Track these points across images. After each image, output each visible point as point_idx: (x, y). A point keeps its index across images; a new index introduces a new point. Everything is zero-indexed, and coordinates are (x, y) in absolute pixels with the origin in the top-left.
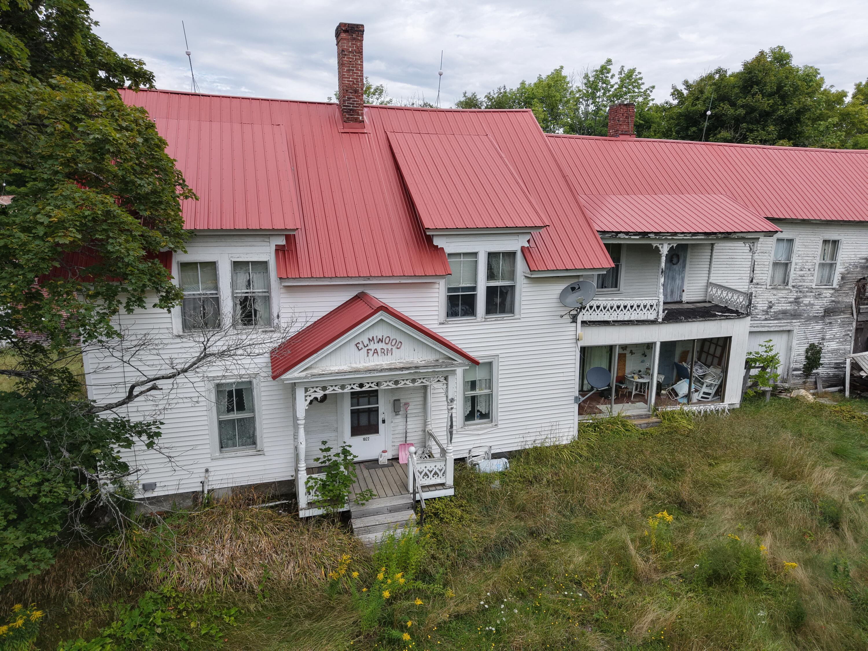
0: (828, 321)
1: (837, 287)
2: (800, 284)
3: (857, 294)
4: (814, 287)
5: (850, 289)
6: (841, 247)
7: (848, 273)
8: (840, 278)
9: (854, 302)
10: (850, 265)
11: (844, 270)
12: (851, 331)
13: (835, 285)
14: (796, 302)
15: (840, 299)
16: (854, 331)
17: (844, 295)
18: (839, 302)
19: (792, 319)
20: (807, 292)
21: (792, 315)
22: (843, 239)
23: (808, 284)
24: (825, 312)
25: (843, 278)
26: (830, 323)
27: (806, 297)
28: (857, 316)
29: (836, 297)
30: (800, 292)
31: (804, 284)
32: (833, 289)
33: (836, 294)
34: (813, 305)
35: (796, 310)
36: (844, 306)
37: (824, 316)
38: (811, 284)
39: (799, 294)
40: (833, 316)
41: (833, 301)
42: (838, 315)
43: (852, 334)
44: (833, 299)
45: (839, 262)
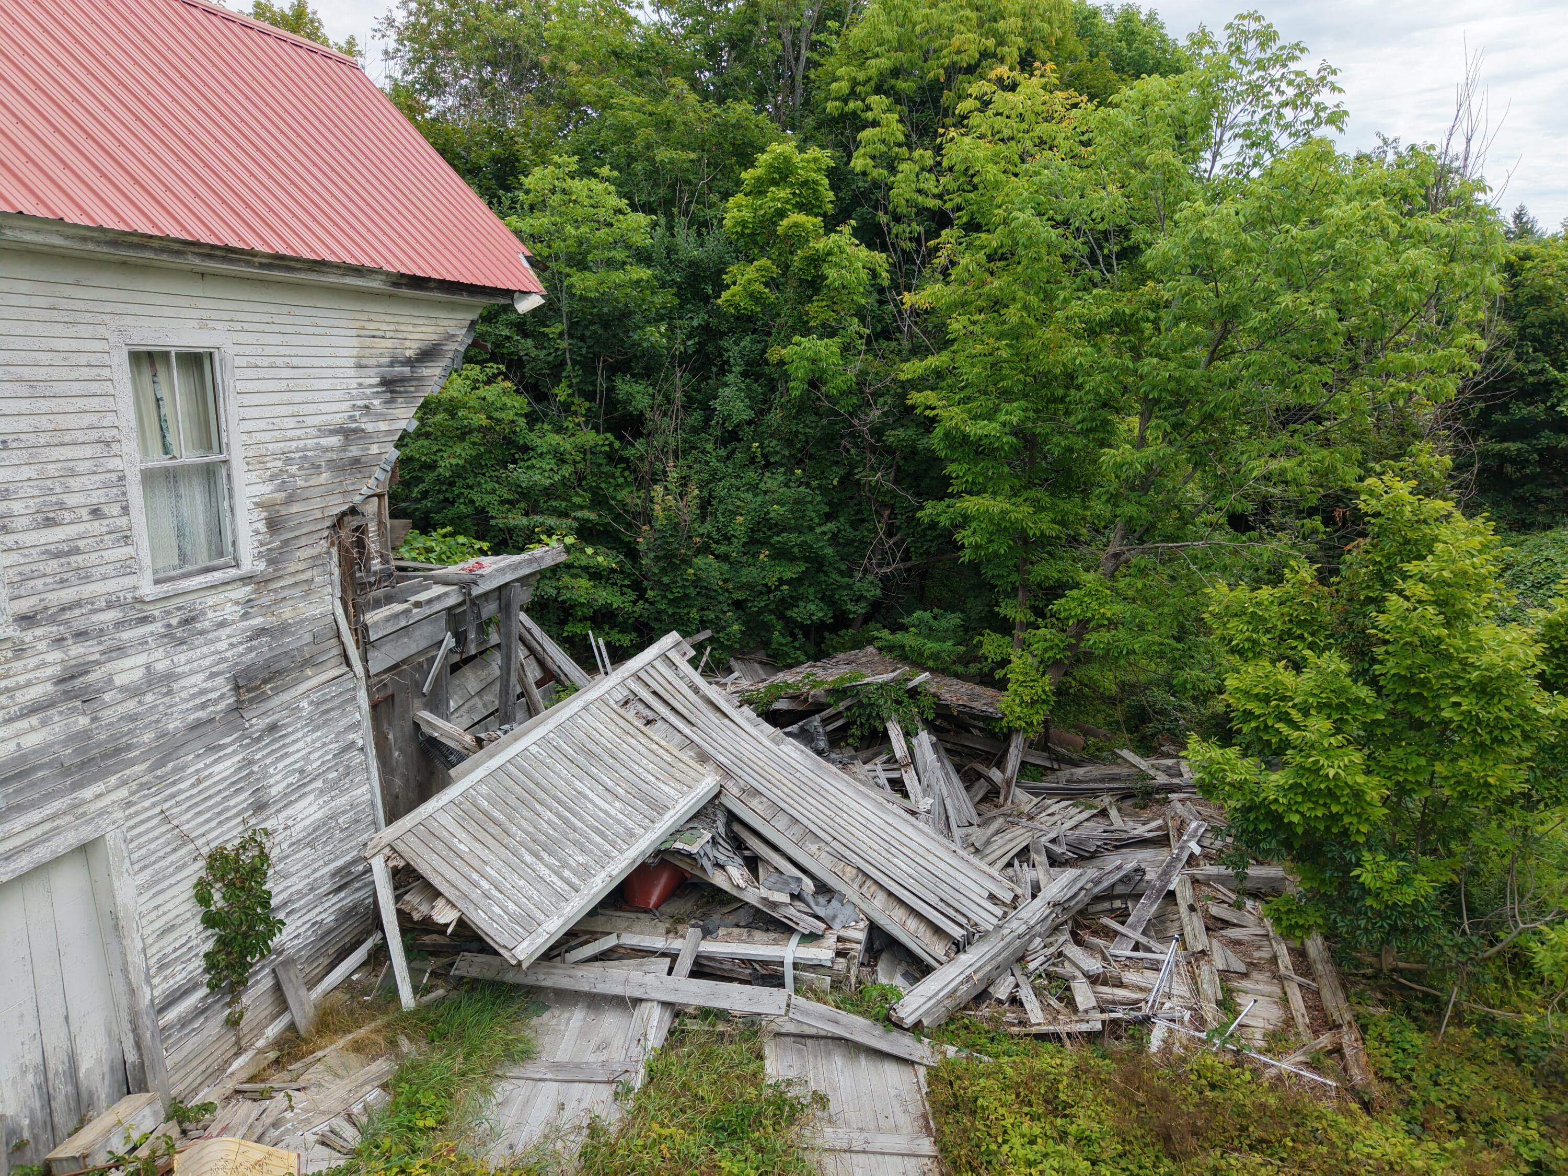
0: (260, 724)
1: (261, 566)
2: (67, 595)
3: (343, 575)
4: (148, 590)
5: (315, 561)
6: (230, 383)
7: (290, 500)
8: (261, 526)
9: (340, 612)
10: (289, 461)
11: (267, 488)
12: (355, 726)
13: (250, 563)
14: (69, 696)
15: (287, 613)
16: (367, 724)
17: (297, 592)
18: (284, 628)
19: (78, 786)
20: (119, 625)
21: (66, 771)
22: (229, 350)
23: (111, 586)
24: (237, 688)
25: (273, 525)
26: (273, 728)
27: (119, 651)
28: (365, 660)
29: (267, 610)
30: (81, 635)
31: (88, 590)
32: (245, 580)
33: (266, 600)
34: (170, 677)
35: (85, 734)
36: (308, 638)
37: (237, 709)
38: (128, 581)
39: (77, 650)
40: (277, 691)
41: (262, 632)
42: (297, 682)
43: (364, 736)
44: (257, 621)
45: (237, 456)
